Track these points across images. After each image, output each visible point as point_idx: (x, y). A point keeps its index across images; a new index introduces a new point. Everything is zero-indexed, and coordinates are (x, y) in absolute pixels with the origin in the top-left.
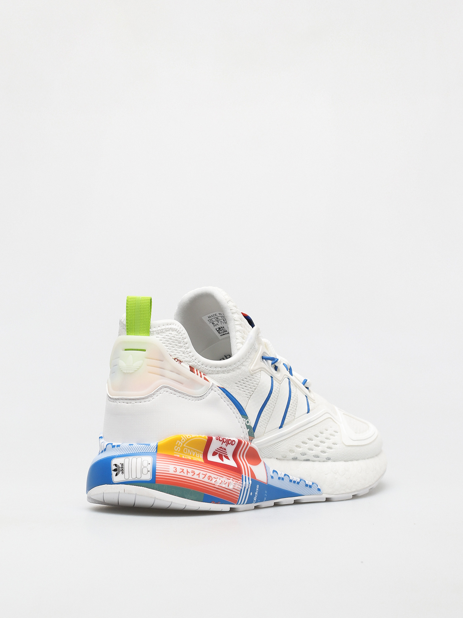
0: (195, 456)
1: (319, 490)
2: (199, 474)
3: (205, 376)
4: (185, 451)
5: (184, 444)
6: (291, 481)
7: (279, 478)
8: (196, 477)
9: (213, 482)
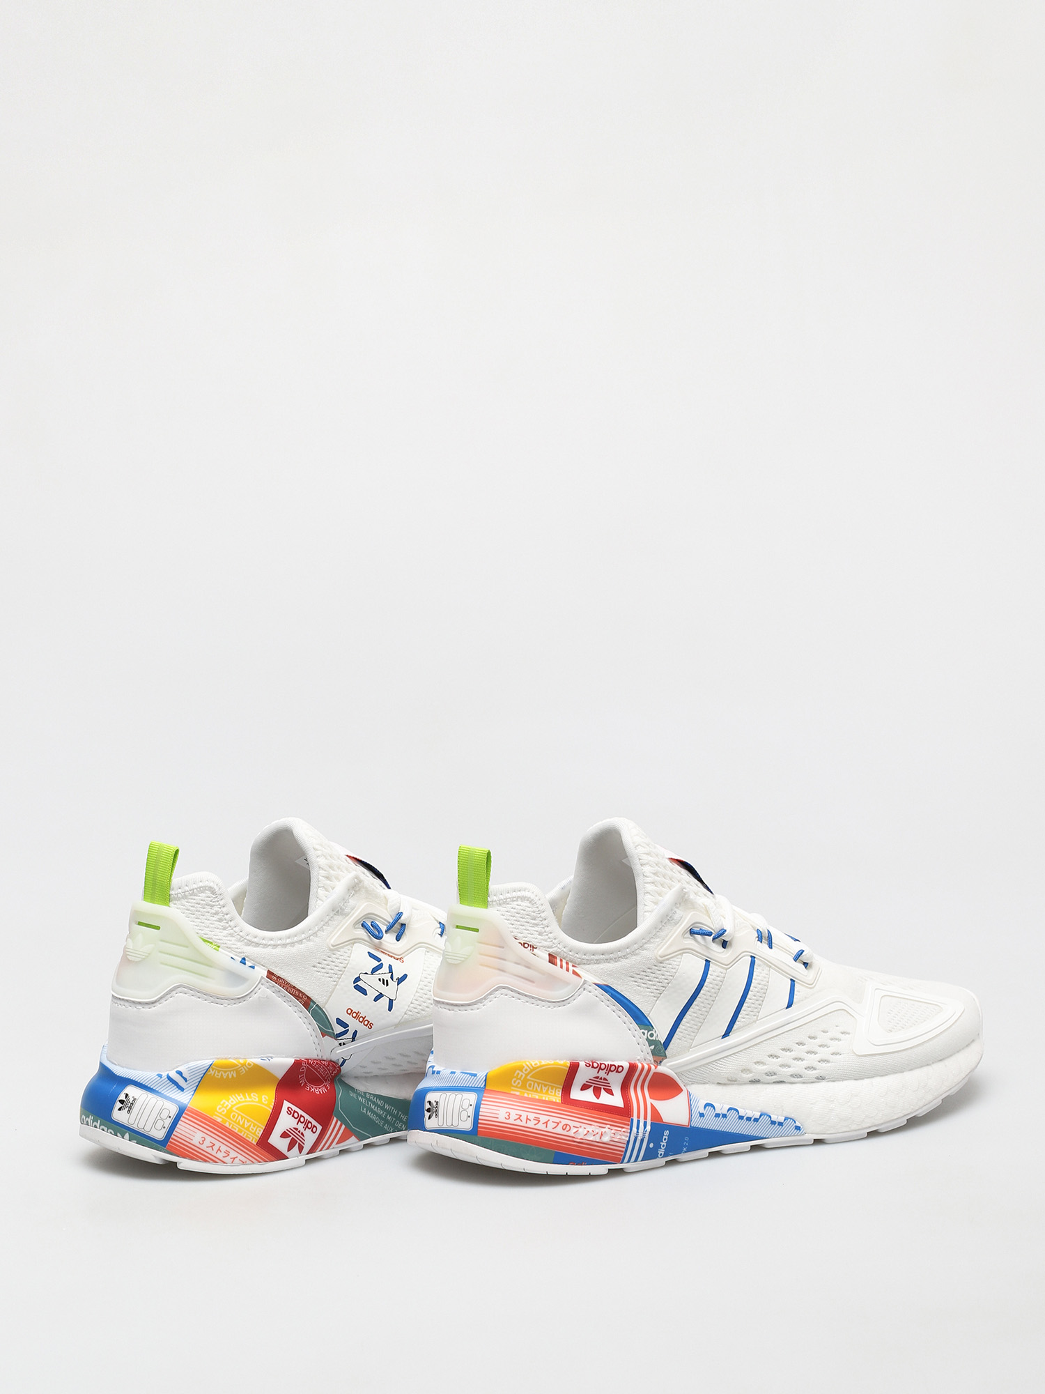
0: (547, 1093)
1: (798, 1128)
2: (547, 1122)
3: (574, 969)
4: (530, 1086)
5: (527, 1075)
6: (741, 1118)
7: (717, 1115)
8: (541, 1126)
9: (571, 1133)
